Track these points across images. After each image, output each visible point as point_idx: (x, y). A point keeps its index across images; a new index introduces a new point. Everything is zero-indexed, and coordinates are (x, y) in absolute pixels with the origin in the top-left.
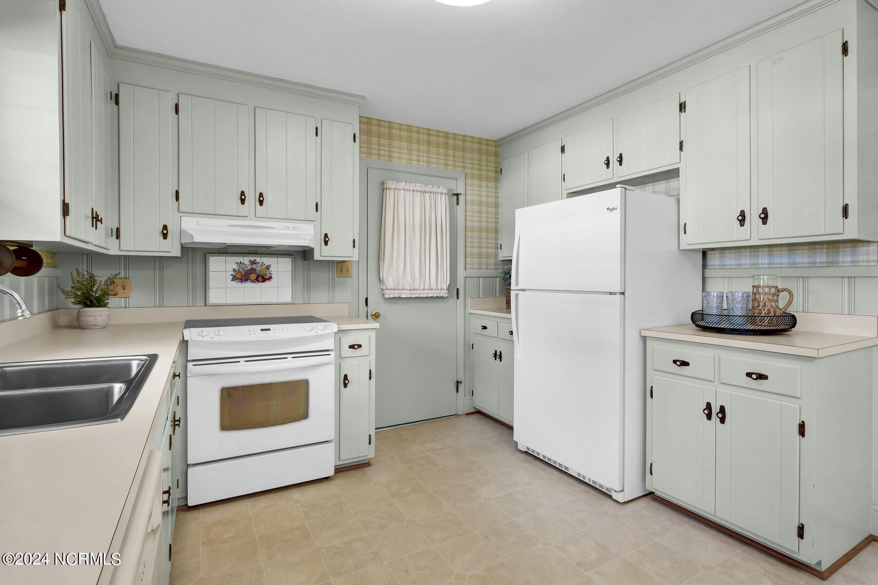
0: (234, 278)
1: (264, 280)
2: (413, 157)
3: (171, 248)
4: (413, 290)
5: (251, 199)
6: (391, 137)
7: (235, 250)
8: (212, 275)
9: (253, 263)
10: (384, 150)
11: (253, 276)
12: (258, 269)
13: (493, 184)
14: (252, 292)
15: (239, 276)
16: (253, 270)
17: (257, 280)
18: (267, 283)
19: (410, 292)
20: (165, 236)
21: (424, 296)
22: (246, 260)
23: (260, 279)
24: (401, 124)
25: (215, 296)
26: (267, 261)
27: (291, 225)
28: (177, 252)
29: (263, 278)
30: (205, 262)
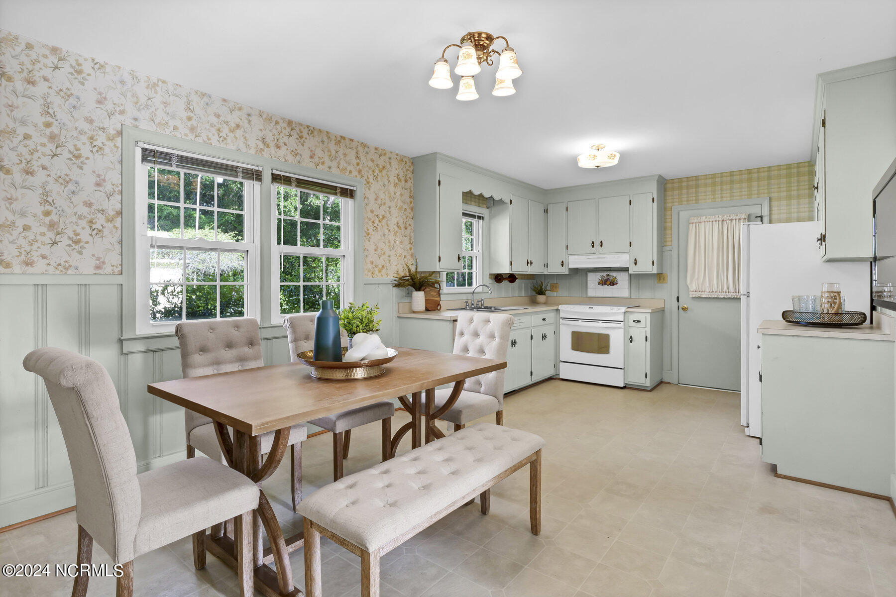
0: (599, 283)
1: (614, 285)
2: (717, 196)
3: (564, 271)
4: (712, 292)
5: (597, 244)
6: (697, 186)
7: (600, 269)
8: (589, 282)
9: (608, 275)
10: (692, 197)
11: (608, 283)
12: (611, 279)
13: (807, 200)
14: (607, 291)
15: (601, 282)
16: (608, 279)
17: (610, 284)
18: (615, 286)
19: (708, 293)
20: (562, 265)
21: (722, 297)
22: (604, 274)
23: (612, 284)
24: (706, 175)
25: (591, 293)
26: (614, 274)
27: (616, 256)
28: (567, 273)
29: (613, 283)
30: (586, 276)
